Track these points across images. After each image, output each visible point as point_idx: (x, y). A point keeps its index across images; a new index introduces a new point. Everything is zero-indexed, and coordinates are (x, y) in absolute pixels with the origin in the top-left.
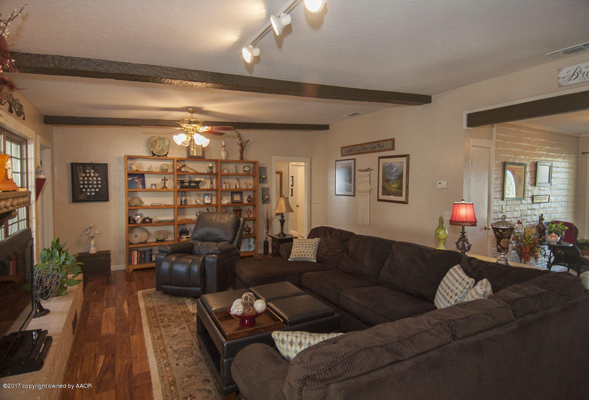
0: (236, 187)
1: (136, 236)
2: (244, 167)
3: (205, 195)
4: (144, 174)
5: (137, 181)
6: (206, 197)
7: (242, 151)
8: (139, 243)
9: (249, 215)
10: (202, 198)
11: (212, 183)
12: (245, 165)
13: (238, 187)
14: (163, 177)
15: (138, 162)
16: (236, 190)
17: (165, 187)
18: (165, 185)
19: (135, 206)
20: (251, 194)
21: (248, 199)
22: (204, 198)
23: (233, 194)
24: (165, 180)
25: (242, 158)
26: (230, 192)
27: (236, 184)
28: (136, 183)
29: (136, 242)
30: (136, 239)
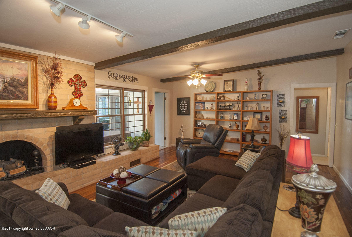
0: (256, 109)
1: (199, 134)
2: (263, 95)
3: (234, 114)
4: (204, 102)
5: (201, 105)
6: (235, 115)
7: (260, 84)
8: (200, 137)
9: (266, 130)
10: (233, 116)
11: (239, 106)
12: (263, 94)
13: (257, 109)
14: (211, 103)
15: (203, 95)
16: (257, 111)
17: (212, 109)
18: (212, 108)
19: (199, 118)
20: (268, 114)
21: (265, 118)
22: (234, 116)
23: (255, 114)
24: (212, 105)
25: (260, 89)
26: (253, 113)
27: (256, 107)
28: (200, 106)
29: (199, 137)
30: (199, 135)
